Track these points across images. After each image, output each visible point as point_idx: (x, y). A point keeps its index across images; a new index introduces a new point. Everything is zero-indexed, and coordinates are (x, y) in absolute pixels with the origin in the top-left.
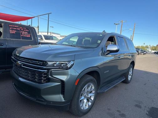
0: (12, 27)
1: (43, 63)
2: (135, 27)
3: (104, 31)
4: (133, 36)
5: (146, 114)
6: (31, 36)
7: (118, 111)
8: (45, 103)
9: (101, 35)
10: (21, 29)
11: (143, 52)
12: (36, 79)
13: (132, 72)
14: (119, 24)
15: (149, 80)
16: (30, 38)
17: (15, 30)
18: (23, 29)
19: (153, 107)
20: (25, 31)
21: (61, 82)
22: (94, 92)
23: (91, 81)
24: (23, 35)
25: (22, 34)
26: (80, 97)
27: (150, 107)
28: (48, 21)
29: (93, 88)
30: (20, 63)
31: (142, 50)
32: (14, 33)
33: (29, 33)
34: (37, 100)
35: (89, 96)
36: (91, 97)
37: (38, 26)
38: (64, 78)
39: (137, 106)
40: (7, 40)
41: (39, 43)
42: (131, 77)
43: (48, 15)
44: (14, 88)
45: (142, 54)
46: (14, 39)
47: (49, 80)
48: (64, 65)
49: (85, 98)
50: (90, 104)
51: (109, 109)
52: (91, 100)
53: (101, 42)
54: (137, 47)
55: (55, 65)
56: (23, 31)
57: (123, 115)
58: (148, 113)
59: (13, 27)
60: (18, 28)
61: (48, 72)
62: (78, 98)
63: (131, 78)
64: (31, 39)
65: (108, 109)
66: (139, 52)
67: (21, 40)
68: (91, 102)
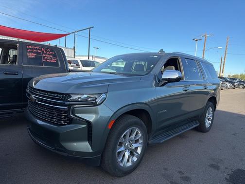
0: (30, 49)
1: (62, 97)
2: (227, 43)
3: (162, 50)
4: (225, 58)
5: (226, 179)
6: (57, 61)
7: (180, 172)
8: (66, 154)
9: (156, 57)
10: (43, 52)
11: (243, 85)
12: (54, 120)
13: (213, 114)
14: (201, 40)
15: (242, 129)
16: (56, 64)
17: (34, 53)
18: (46, 51)
19: (239, 169)
20: (48, 54)
21: (87, 124)
22: (141, 141)
23: (136, 124)
24: (46, 59)
25: (44, 59)
26: (118, 147)
27: (235, 168)
28: (88, 39)
29: (140, 135)
30: (35, 97)
31: (240, 81)
32: (34, 57)
33: (54, 56)
34: (55, 149)
35: (133, 148)
36: (136, 148)
37: (74, 47)
38: (91, 118)
39: (212, 166)
40: (23, 67)
41: (70, 71)
42: (210, 122)
43: (89, 30)
44: (30, 135)
45: (241, 87)
46: (33, 66)
47: (70, 121)
48: (92, 99)
49: (127, 150)
50: (135, 159)
51: (166, 169)
52: (138, 153)
53: (153, 67)
54: (233, 76)
55: (79, 100)
56: (46, 53)
57: (187, 179)
58: (228, 177)
59: (32, 49)
60: (40, 50)
61: (69, 109)
62: (115, 149)
63: (211, 125)
64: (58, 65)
65: (163, 169)
66: (236, 84)
67: (43, 66)
68: (137, 157)
